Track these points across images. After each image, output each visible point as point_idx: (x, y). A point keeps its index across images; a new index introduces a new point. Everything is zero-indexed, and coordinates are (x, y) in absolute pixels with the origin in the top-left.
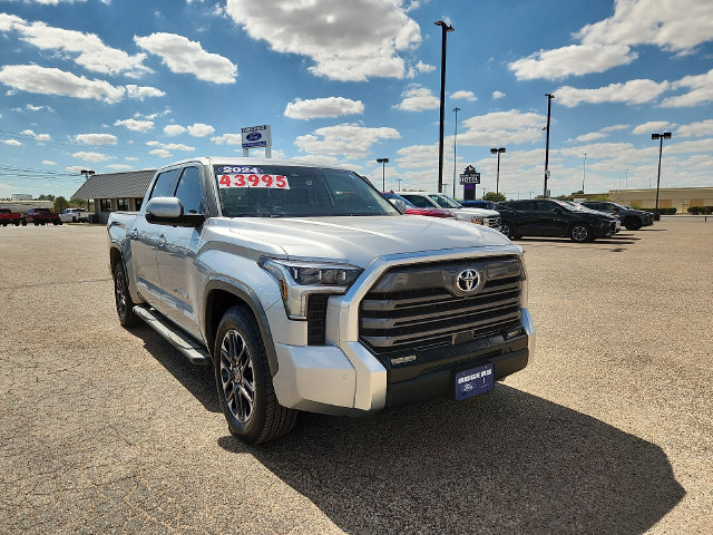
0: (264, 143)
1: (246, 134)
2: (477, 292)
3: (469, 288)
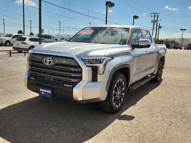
2: (51, 66)
3: (48, 64)
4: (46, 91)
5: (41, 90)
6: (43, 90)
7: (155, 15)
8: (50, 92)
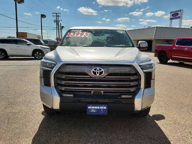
0: (179, 17)
1: (172, 14)
2: (103, 77)
3: (98, 75)
4: (98, 108)
5: (89, 107)
6: (93, 107)
7: (56, 14)
8: (105, 108)
